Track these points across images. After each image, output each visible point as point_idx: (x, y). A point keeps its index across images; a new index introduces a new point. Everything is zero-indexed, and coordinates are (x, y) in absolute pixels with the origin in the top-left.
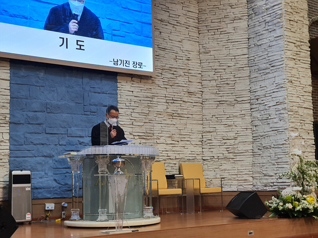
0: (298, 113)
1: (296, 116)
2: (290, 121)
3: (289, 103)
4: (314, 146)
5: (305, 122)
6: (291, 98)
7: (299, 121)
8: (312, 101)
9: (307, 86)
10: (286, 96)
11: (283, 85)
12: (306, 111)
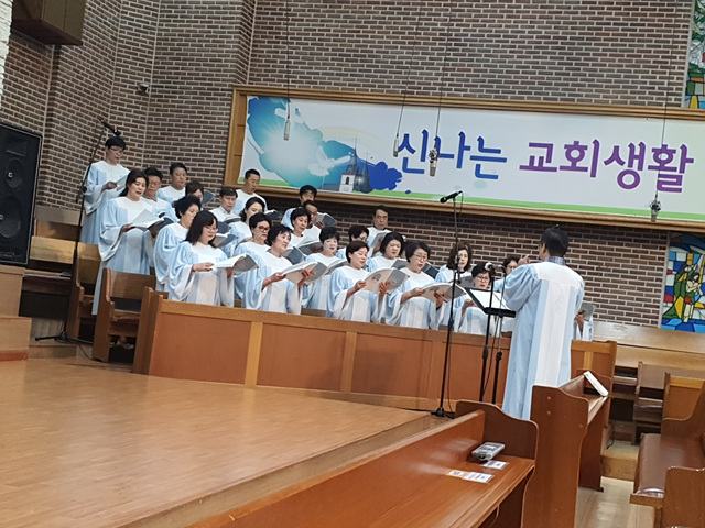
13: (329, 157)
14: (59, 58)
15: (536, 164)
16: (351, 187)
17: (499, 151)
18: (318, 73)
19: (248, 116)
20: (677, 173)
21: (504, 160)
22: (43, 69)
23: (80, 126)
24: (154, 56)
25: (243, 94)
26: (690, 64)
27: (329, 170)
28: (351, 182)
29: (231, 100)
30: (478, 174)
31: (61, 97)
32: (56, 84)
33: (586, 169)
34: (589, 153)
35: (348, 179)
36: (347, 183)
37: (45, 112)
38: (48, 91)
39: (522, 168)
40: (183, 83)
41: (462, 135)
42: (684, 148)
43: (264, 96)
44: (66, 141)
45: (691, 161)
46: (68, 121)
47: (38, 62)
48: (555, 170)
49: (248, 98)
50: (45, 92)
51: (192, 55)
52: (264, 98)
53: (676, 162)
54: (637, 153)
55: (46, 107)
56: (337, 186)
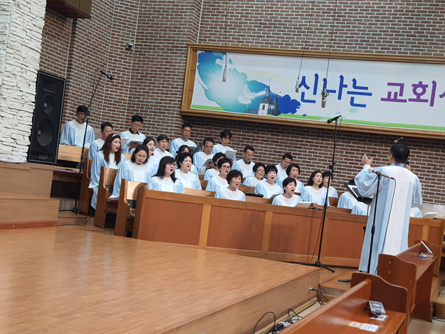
0: (20, 53)
1: (17, 57)
2: (8, 62)
3: (10, 35)
4: (34, 104)
5: (27, 68)
6: (14, 29)
7: (20, 65)
8: (41, 41)
9: (38, 18)
10: (7, 25)
11: (6, 7)
12: (31, 53)
13: (251, 91)
14: (76, 27)
15: (392, 97)
16: (266, 112)
17: (366, 88)
18: (244, 36)
19: (198, 64)
21: (370, 94)
22: (65, 34)
23: (89, 71)
24: (137, 25)
25: (195, 50)
27: (251, 100)
28: (266, 108)
29: (187, 54)
30: (352, 104)
31: (77, 52)
32: (73, 44)
33: (426, 101)
34: (429, 90)
35: (264, 106)
36: (263, 109)
37: (67, 63)
38: (69, 49)
39: (383, 99)
40: (156, 43)
41: (342, 77)
43: (208, 51)
44: (80, 82)
46: (82, 68)
47: (62, 29)
48: (405, 101)
49: (198, 52)
50: (67, 50)
51: (161, 24)
52: (208, 53)
55: (67, 59)
56: (256, 111)
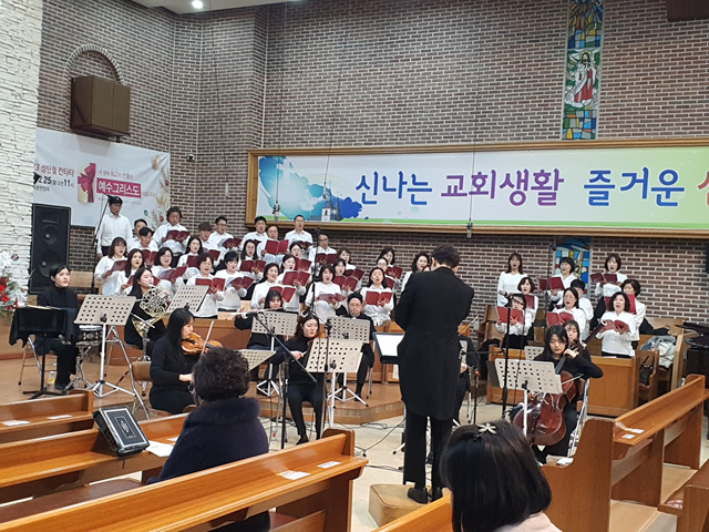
13: (313, 196)
15: (452, 192)
16: (328, 217)
17: (426, 184)
19: (259, 171)
20: (552, 191)
21: (430, 190)
25: (256, 156)
26: (566, 105)
27: (314, 206)
28: (329, 213)
29: (247, 161)
30: (413, 202)
33: (487, 193)
34: (489, 181)
35: (326, 212)
36: (326, 214)
39: (443, 195)
40: (217, 151)
41: (401, 173)
42: (556, 171)
43: (269, 155)
45: (562, 181)
48: (465, 195)
49: (259, 158)
52: (269, 158)
53: (551, 183)
54: (523, 178)
56: (320, 218)
